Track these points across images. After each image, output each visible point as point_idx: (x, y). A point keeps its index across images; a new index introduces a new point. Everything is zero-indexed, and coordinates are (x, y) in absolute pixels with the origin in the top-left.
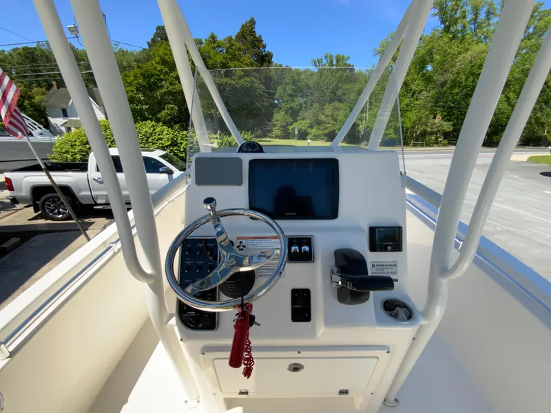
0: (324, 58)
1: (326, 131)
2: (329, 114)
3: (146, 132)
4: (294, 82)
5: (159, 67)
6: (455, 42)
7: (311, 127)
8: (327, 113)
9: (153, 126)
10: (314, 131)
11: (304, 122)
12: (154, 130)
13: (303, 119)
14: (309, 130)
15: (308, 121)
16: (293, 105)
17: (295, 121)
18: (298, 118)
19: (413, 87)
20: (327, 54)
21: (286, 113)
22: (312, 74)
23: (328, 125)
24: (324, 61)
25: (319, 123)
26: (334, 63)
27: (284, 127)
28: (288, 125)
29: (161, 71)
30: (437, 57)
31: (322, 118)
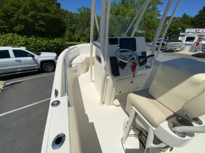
0: (82, 8)
1: (87, 38)
2: (88, 31)
3: (10, 39)
4: (70, 18)
5: (12, 8)
6: (126, 8)
7: (81, 37)
8: (86, 31)
9: (13, 36)
10: (82, 38)
11: (78, 34)
12: (14, 38)
13: (77, 33)
14: (80, 38)
15: (79, 34)
16: (72, 27)
17: (74, 34)
18: (75, 33)
19: (115, 23)
20: (83, 7)
21: (69, 31)
22: (78, 15)
23: (88, 36)
24: (82, 10)
25: (84, 35)
26: (86, 11)
27: (69, 37)
28: (71, 36)
29: (13, 10)
30: (121, 13)
31: (85, 33)
